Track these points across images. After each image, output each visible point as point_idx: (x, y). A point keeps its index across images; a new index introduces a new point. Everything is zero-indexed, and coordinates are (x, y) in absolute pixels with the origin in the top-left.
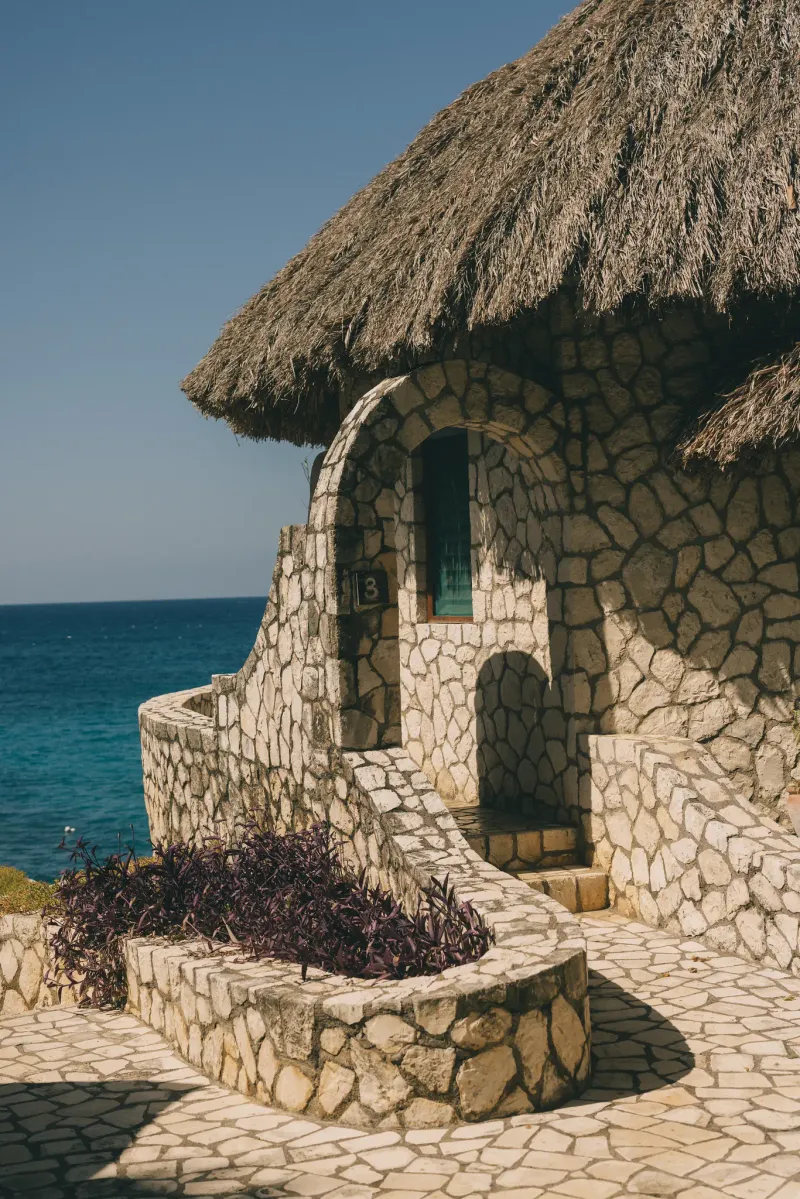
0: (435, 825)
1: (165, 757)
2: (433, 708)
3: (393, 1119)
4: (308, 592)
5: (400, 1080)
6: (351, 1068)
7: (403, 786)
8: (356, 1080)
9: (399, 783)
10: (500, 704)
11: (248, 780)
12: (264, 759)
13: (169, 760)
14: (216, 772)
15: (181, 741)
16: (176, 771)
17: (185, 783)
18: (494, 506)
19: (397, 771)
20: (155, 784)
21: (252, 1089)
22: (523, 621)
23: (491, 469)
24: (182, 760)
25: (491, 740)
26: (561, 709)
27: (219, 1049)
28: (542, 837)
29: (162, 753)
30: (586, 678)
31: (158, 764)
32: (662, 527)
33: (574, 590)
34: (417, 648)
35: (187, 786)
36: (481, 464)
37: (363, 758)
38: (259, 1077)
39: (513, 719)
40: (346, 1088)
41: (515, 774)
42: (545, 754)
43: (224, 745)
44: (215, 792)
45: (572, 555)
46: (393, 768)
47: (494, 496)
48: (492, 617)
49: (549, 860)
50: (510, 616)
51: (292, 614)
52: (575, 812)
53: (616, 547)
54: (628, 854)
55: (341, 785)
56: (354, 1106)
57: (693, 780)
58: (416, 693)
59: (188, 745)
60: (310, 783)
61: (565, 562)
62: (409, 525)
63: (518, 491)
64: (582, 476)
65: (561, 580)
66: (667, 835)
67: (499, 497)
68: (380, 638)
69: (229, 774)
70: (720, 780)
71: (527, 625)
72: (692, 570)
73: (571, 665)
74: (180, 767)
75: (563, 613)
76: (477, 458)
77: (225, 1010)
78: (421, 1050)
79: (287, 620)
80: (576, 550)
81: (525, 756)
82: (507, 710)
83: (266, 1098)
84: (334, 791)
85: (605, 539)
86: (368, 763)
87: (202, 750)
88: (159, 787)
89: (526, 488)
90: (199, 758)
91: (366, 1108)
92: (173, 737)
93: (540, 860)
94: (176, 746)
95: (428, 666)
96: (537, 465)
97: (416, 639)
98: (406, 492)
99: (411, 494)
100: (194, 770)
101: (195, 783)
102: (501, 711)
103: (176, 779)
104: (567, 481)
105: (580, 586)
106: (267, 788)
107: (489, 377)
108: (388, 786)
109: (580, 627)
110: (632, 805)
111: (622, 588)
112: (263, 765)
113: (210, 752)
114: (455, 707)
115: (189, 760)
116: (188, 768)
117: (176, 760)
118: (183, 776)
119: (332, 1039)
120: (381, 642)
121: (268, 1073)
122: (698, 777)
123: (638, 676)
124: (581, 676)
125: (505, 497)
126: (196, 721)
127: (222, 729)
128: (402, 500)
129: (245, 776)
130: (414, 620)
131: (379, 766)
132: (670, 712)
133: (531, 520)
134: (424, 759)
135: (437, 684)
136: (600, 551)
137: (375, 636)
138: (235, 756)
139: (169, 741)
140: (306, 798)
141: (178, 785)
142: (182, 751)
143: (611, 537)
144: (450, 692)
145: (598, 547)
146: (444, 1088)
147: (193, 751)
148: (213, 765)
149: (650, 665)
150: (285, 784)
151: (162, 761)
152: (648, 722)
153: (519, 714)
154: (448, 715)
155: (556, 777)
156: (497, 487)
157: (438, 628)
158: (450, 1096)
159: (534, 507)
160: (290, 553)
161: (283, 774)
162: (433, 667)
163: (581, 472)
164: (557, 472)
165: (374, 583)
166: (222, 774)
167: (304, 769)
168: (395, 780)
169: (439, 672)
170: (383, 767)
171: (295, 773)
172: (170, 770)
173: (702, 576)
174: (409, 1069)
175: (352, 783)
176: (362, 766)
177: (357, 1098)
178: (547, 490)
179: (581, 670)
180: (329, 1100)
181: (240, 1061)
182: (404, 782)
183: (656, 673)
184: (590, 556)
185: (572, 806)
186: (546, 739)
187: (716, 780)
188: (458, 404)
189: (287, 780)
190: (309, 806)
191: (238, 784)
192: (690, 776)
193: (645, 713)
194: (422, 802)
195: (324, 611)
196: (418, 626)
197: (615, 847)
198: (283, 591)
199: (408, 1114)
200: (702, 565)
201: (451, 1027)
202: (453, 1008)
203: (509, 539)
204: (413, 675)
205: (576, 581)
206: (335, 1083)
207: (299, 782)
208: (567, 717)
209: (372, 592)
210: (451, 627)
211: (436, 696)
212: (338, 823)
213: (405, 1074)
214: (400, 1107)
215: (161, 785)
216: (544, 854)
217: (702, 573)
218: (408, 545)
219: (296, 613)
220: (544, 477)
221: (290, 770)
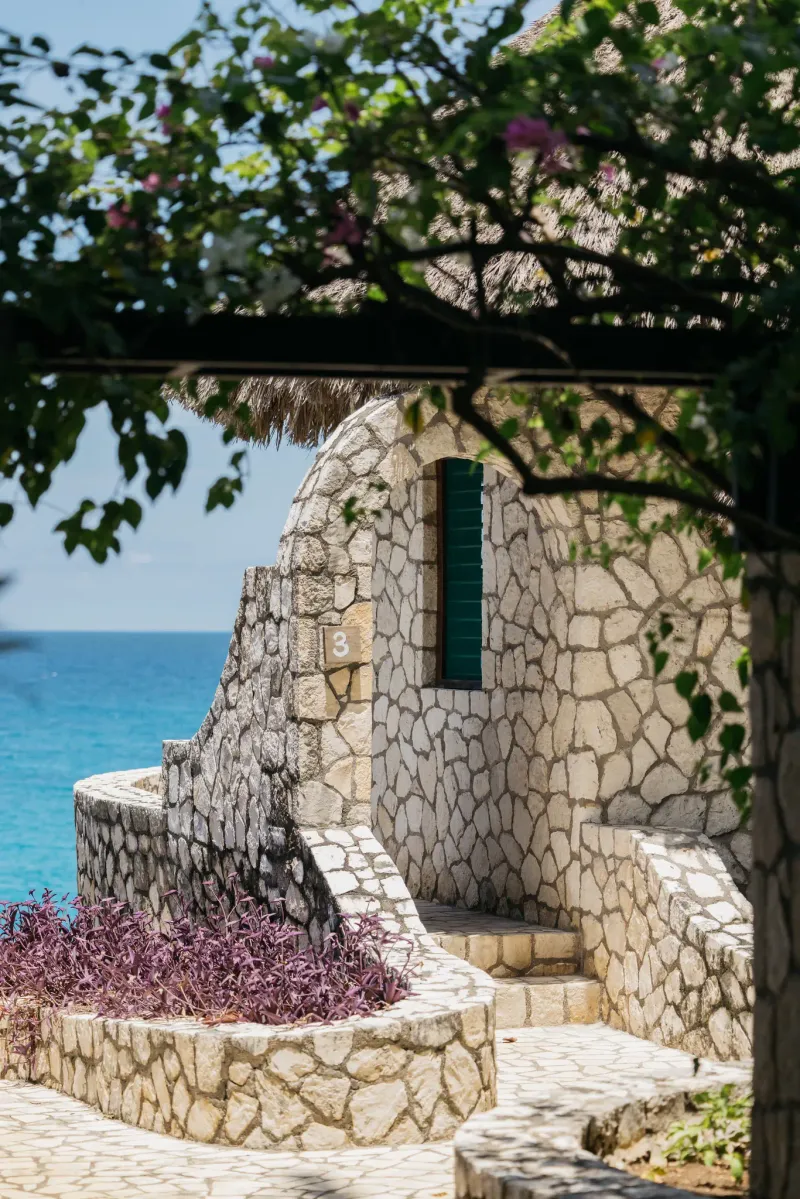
0: (394, 911)
1: (104, 843)
2: (436, 793)
3: (291, 1141)
4: (272, 645)
5: (300, 1106)
6: (256, 1096)
7: (362, 869)
8: (260, 1108)
9: (360, 865)
10: (507, 790)
11: (199, 867)
12: (217, 842)
13: (109, 847)
14: (161, 860)
15: (125, 823)
16: (116, 860)
17: (128, 875)
18: (508, 549)
19: (360, 852)
20: (91, 880)
21: (167, 1127)
22: (533, 690)
23: (506, 504)
24: (124, 846)
25: (496, 832)
26: (566, 794)
27: (137, 1097)
28: (533, 941)
29: (101, 839)
30: (593, 758)
31: (95, 853)
32: (685, 584)
33: (585, 654)
34: (420, 719)
35: (130, 879)
36: (496, 496)
37: (323, 837)
38: (174, 1116)
39: (519, 804)
40: (250, 1116)
41: (518, 873)
42: (549, 848)
43: (173, 825)
44: (162, 884)
45: (584, 613)
46: (356, 849)
47: (508, 539)
48: (501, 685)
49: (539, 968)
50: (520, 683)
51: (254, 670)
52: (576, 914)
53: (633, 606)
54: (621, 959)
55: (297, 866)
56: (257, 1131)
57: (688, 874)
58: (418, 775)
59: (132, 829)
60: (265, 866)
61: (576, 620)
62: (418, 563)
63: (533, 534)
64: (600, 520)
65: (572, 643)
66: (655, 935)
67: (512, 539)
68: (349, 701)
69: (179, 860)
70: (719, 876)
71: (536, 695)
72: (717, 636)
73: (578, 744)
74: (123, 856)
75: (572, 681)
76: (492, 489)
77: (144, 1056)
78: (319, 1079)
79: (249, 677)
80: (589, 609)
81: (530, 851)
82: (514, 796)
83: (179, 1133)
84: (291, 874)
85: (621, 595)
86: (327, 843)
87: (148, 834)
88: (96, 885)
89: (541, 531)
90: (145, 842)
91: (267, 1133)
92: (114, 818)
93: (531, 967)
94: (118, 829)
95: (431, 741)
96: (549, 506)
97: (421, 708)
98: (416, 523)
99: (421, 525)
100: (138, 859)
101: (140, 875)
102: (508, 795)
103: (116, 870)
104: (581, 525)
105: (590, 650)
106: (221, 875)
107: (490, 404)
108: (346, 867)
109: (588, 698)
110: (626, 902)
111: (638, 655)
112: (217, 848)
113: (158, 834)
114: (459, 792)
115: (132, 845)
116: (131, 855)
117: (117, 847)
118: (124, 866)
119: (240, 1071)
120: (350, 706)
121: (181, 1109)
122: (694, 871)
123: (653, 759)
124: (590, 755)
125: (519, 540)
126: (144, 799)
127: (173, 805)
128: (410, 532)
129: (196, 862)
130: (419, 683)
131: (339, 846)
132: (686, 801)
133: (546, 570)
134: (424, 858)
135: (440, 764)
136: (614, 610)
137: (344, 699)
138: (185, 838)
139: (110, 823)
140: (262, 883)
141: (119, 880)
142: (125, 833)
143: (628, 595)
144: (454, 773)
145: (613, 605)
146: (338, 1116)
147: (137, 835)
148: (160, 850)
149: (666, 747)
150: (240, 870)
151: (99, 847)
152: (662, 811)
153: (525, 801)
154: (452, 802)
155: (559, 874)
156: (514, 526)
157: (444, 695)
158: (345, 1122)
159: (548, 554)
160: (254, 599)
161: (238, 857)
162: (437, 743)
163: (598, 516)
164: (569, 515)
165: (344, 640)
166: (171, 862)
167: (261, 850)
168: (356, 861)
169: (443, 749)
170: (343, 848)
171: (251, 856)
172: (110, 859)
173: (728, 644)
174: (306, 1096)
175: (309, 864)
176: (321, 845)
177: (260, 1124)
178: (560, 534)
179: (588, 748)
180: (234, 1128)
181: (157, 1104)
182: (365, 864)
183: (672, 756)
184: (604, 616)
185: (573, 909)
186: (551, 831)
187: (714, 875)
188: (452, 435)
189: (241, 863)
190: (264, 894)
191: (188, 872)
192: (684, 869)
193: (659, 801)
194: (382, 885)
195: (288, 668)
196: (423, 691)
197: (610, 953)
198: (245, 642)
199: (305, 1136)
200: (728, 632)
201: (347, 1058)
202: (350, 1042)
203: (522, 590)
204: (415, 751)
205: (587, 645)
206: (240, 1111)
207: (254, 866)
208: (572, 803)
209: (341, 649)
210: (458, 693)
211: (440, 780)
212: (293, 911)
213: (303, 1100)
214: (297, 1131)
215: (98, 879)
216: (535, 961)
217: (728, 639)
218: (416, 589)
219: (257, 669)
220: (557, 521)
221: (246, 854)
